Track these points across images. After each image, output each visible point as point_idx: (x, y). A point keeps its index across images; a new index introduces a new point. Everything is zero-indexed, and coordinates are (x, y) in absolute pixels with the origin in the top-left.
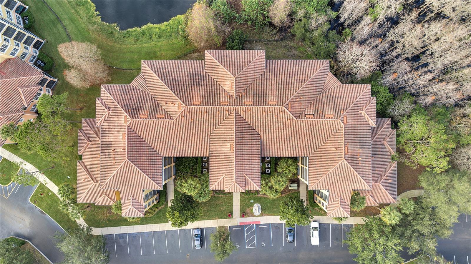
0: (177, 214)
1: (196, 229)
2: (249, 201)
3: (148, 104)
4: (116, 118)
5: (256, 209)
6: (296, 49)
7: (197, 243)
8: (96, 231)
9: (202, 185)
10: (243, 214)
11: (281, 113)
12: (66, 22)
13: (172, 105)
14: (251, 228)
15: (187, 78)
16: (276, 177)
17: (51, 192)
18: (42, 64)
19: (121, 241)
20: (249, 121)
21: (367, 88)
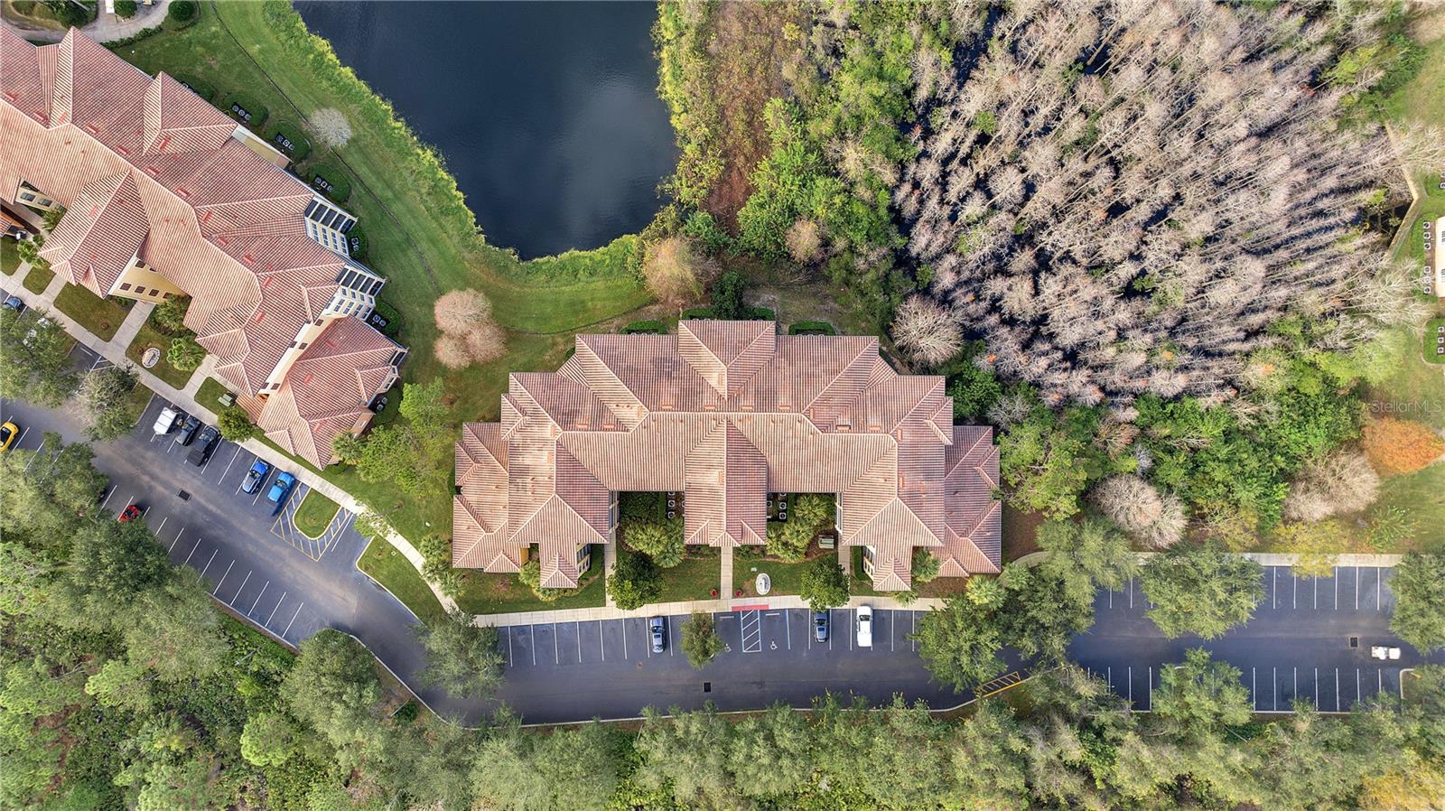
0: (628, 584)
1: (654, 617)
2: (749, 569)
3: (589, 407)
4: (536, 429)
5: (761, 583)
6: (835, 299)
7: (657, 642)
8: (482, 621)
9: (670, 537)
10: (739, 591)
11: (798, 424)
12: (424, 246)
13: (627, 410)
14: (752, 617)
15: (650, 366)
16: (793, 524)
17: (396, 550)
18: (382, 323)
19: (521, 638)
20: (748, 435)
21: (940, 382)
